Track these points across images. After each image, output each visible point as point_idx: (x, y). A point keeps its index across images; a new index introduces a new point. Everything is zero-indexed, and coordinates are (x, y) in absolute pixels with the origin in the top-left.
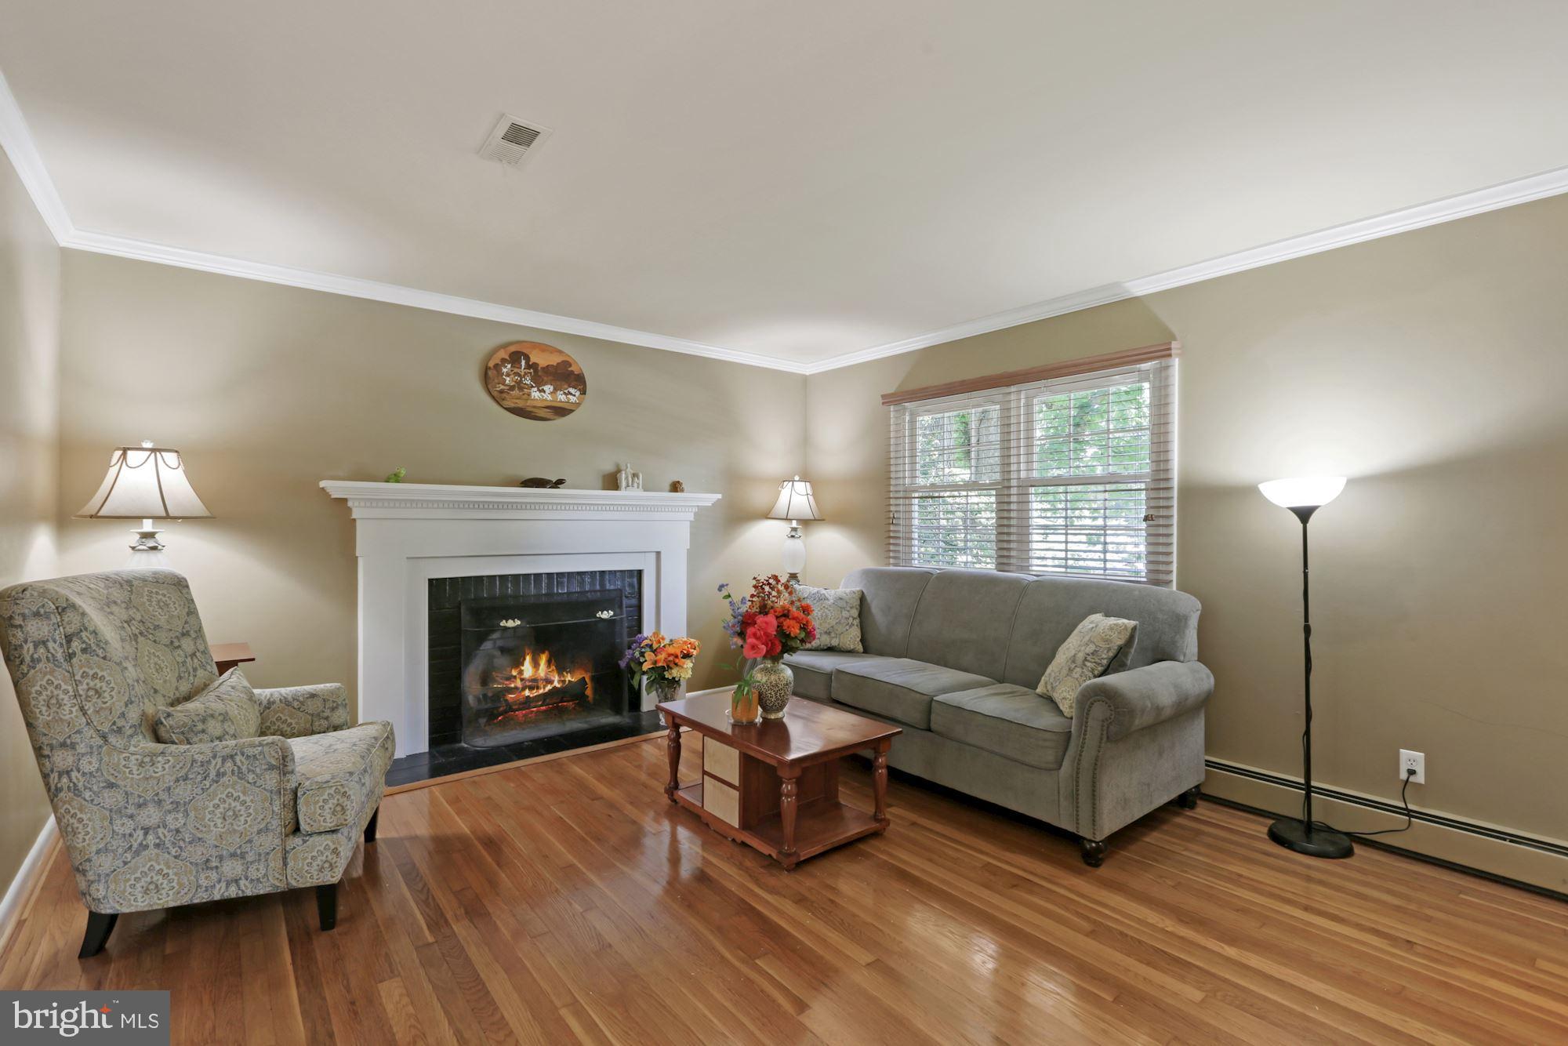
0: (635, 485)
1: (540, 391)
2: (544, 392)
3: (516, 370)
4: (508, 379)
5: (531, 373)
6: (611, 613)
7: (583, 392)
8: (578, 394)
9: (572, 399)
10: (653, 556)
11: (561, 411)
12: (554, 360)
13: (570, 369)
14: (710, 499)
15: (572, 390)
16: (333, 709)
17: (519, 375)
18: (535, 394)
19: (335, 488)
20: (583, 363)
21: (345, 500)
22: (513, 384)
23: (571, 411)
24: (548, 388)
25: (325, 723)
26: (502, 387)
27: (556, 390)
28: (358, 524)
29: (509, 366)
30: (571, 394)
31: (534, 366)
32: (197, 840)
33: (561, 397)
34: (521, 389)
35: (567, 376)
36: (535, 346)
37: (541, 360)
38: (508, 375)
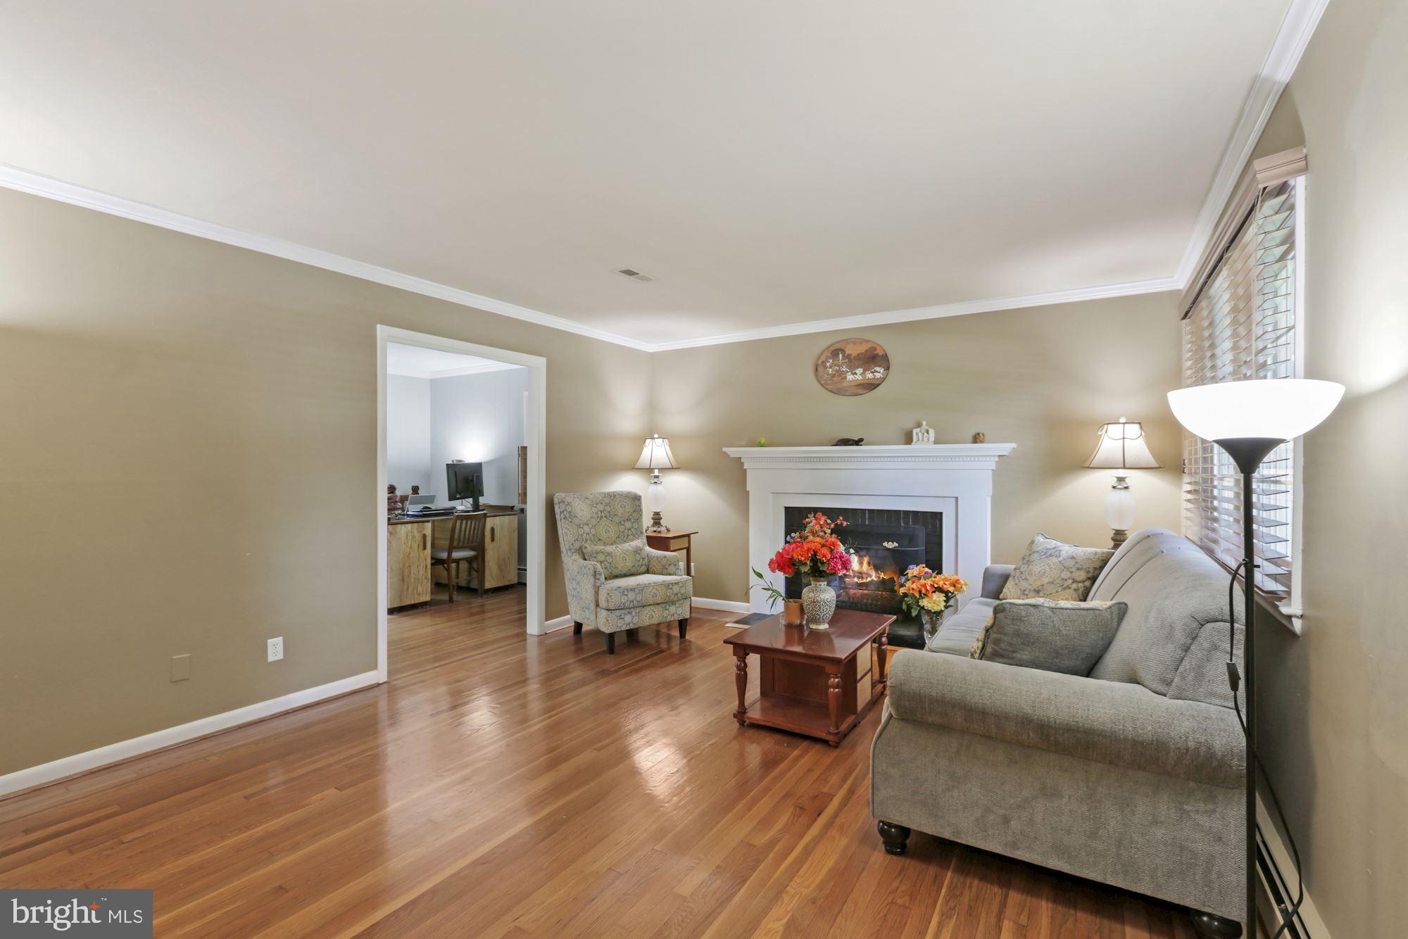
0: (925, 439)
1: (853, 374)
2: (856, 374)
3: (836, 362)
4: (830, 370)
5: (846, 363)
6: (897, 545)
7: (887, 368)
8: (882, 370)
9: (878, 375)
10: (954, 500)
11: (871, 386)
12: (862, 348)
13: (875, 353)
14: (1006, 448)
15: (877, 369)
17: (839, 366)
18: (850, 377)
19: (733, 452)
20: (888, 345)
21: (740, 458)
22: (834, 373)
23: (878, 385)
24: (859, 371)
26: (827, 376)
27: (865, 371)
28: (748, 471)
29: (831, 361)
30: (877, 372)
31: (849, 357)
33: (869, 375)
34: (840, 375)
35: (874, 358)
36: (846, 341)
37: (852, 350)
38: (830, 368)
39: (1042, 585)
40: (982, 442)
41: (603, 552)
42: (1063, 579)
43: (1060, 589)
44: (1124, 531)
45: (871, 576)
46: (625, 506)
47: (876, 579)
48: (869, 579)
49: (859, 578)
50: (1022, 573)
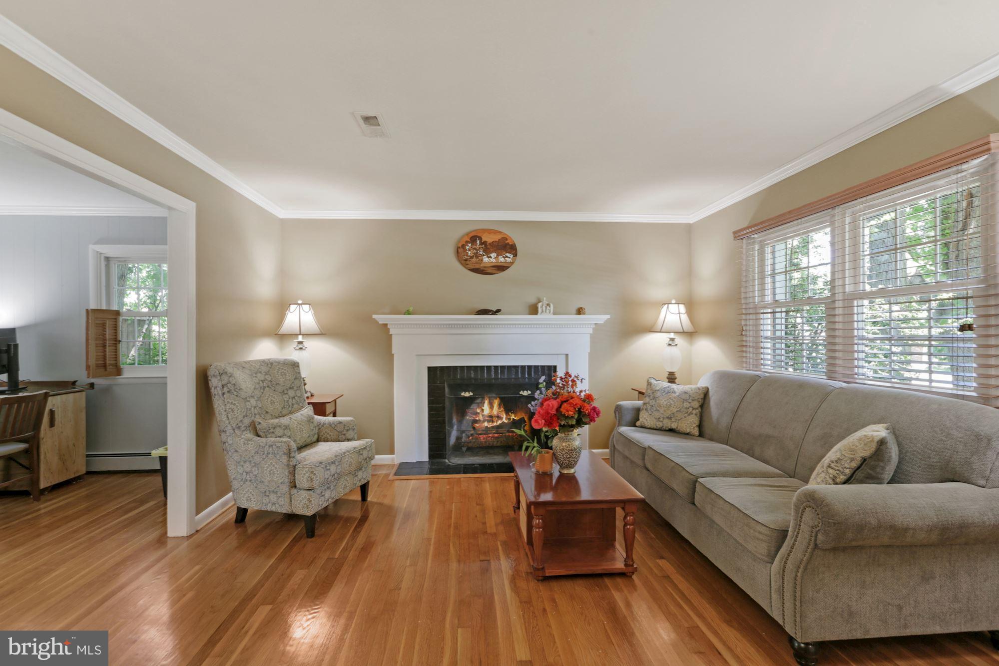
0: (548, 311)
1: (488, 257)
2: (491, 257)
3: (474, 247)
4: (470, 252)
5: (483, 247)
6: (530, 392)
7: (515, 255)
8: (512, 256)
9: (508, 260)
10: (564, 356)
11: (501, 268)
12: (496, 238)
13: (507, 242)
14: (602, 318)
15: (508, 255)
16: (348, 430)
17: (476, 249)
18: (486, 259)
19: (381, 318)
20: (516, 237)
21: (387, 324)
22: (473, 255)
23: (508, 267)
24: (493, 255)
25: (344, 437)
26: (466, 257)
27: (498, 255)
28: (393, 337)
29: (470, 245)
30: (507, 257)
31: (485, 243)
32: (262, 482)
33: (501, 259)
34: (477, 257)
35: (506, 246)
36: (484, 231)
37: (489, 238)
38: (470, 250)
39: (673, 414)
40: (584, 314)
41: (280, 426)
42: (686, 408)
43: (686, 415)
44: (674, 372)
45: (501, 418)
46: (285, 374)
47: (506, 421)
48: (500, 422)
49: (489, 422)
50: (652, 406)
